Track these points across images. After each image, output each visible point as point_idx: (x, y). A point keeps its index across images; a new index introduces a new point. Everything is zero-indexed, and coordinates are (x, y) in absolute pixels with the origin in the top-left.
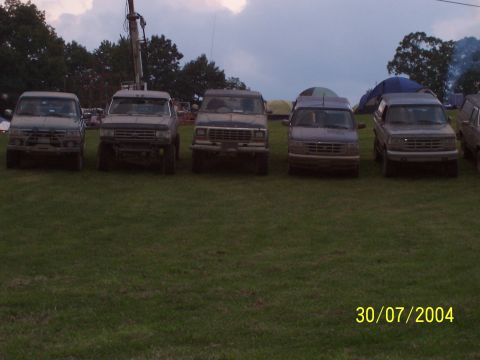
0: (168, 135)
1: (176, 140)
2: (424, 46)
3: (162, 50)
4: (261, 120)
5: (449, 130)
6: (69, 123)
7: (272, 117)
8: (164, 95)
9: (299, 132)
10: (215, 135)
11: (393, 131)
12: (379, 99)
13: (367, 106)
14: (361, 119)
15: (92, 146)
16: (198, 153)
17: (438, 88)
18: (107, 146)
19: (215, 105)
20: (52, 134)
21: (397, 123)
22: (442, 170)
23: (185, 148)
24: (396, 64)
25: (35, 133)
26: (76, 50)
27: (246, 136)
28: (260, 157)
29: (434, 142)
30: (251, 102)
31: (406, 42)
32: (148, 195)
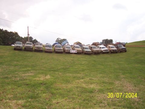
0: (32, 47)
1: (33, 48)
2: (59, 39)
3: (31, 38)
4: (42, 46)
5: (62, 48)
6: (21, 45)
7: (43, 46)
8: (32, 43)
9: (46, 48)
10: (37, 48)
11: (56, 48)
12: (55, 45)
13: (53, 45)
14: (53, 47)
15: (23, 48)
16: (35, 50)
17: (61, 44)
18: (25, 48)
19: (37, 44)
20: (19, 47)
21: (57, 47)
22: (61, 53)
23: (34, 49)
24: (56, 41)
25: (17, 46)
26: (22, 37)
27: (40, 48)
28: (42, 50)
29: (61, 50)
30: (41, 44)
31: (57, 39)
32: (29, 54)
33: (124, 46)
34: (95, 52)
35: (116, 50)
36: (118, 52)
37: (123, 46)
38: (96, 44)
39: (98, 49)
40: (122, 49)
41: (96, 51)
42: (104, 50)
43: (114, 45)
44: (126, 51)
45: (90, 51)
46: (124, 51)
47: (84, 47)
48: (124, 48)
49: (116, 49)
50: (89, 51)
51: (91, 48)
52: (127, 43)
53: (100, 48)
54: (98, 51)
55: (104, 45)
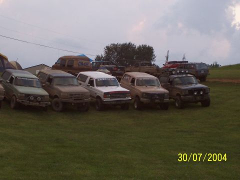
33: (202, 78)
34: (65, 104)
35: (161, 95)
36: (173, 104)
37: (194, 80)
38: (75, 66)
39: (81, 89)
40: (191, 91)
41: (71, 95)
42: (106, 94)
43: (156, 72)
44: (206, 103)
45: (42, 96)
46: (201, 100)
47: (16, 74)
48: (199, 90)
49: (162, 90)
50: (36, 96)
51: (50, 80)
52: (216, 66)
53: (91, 82)
54: (78, 96)
55: (112, 72)
